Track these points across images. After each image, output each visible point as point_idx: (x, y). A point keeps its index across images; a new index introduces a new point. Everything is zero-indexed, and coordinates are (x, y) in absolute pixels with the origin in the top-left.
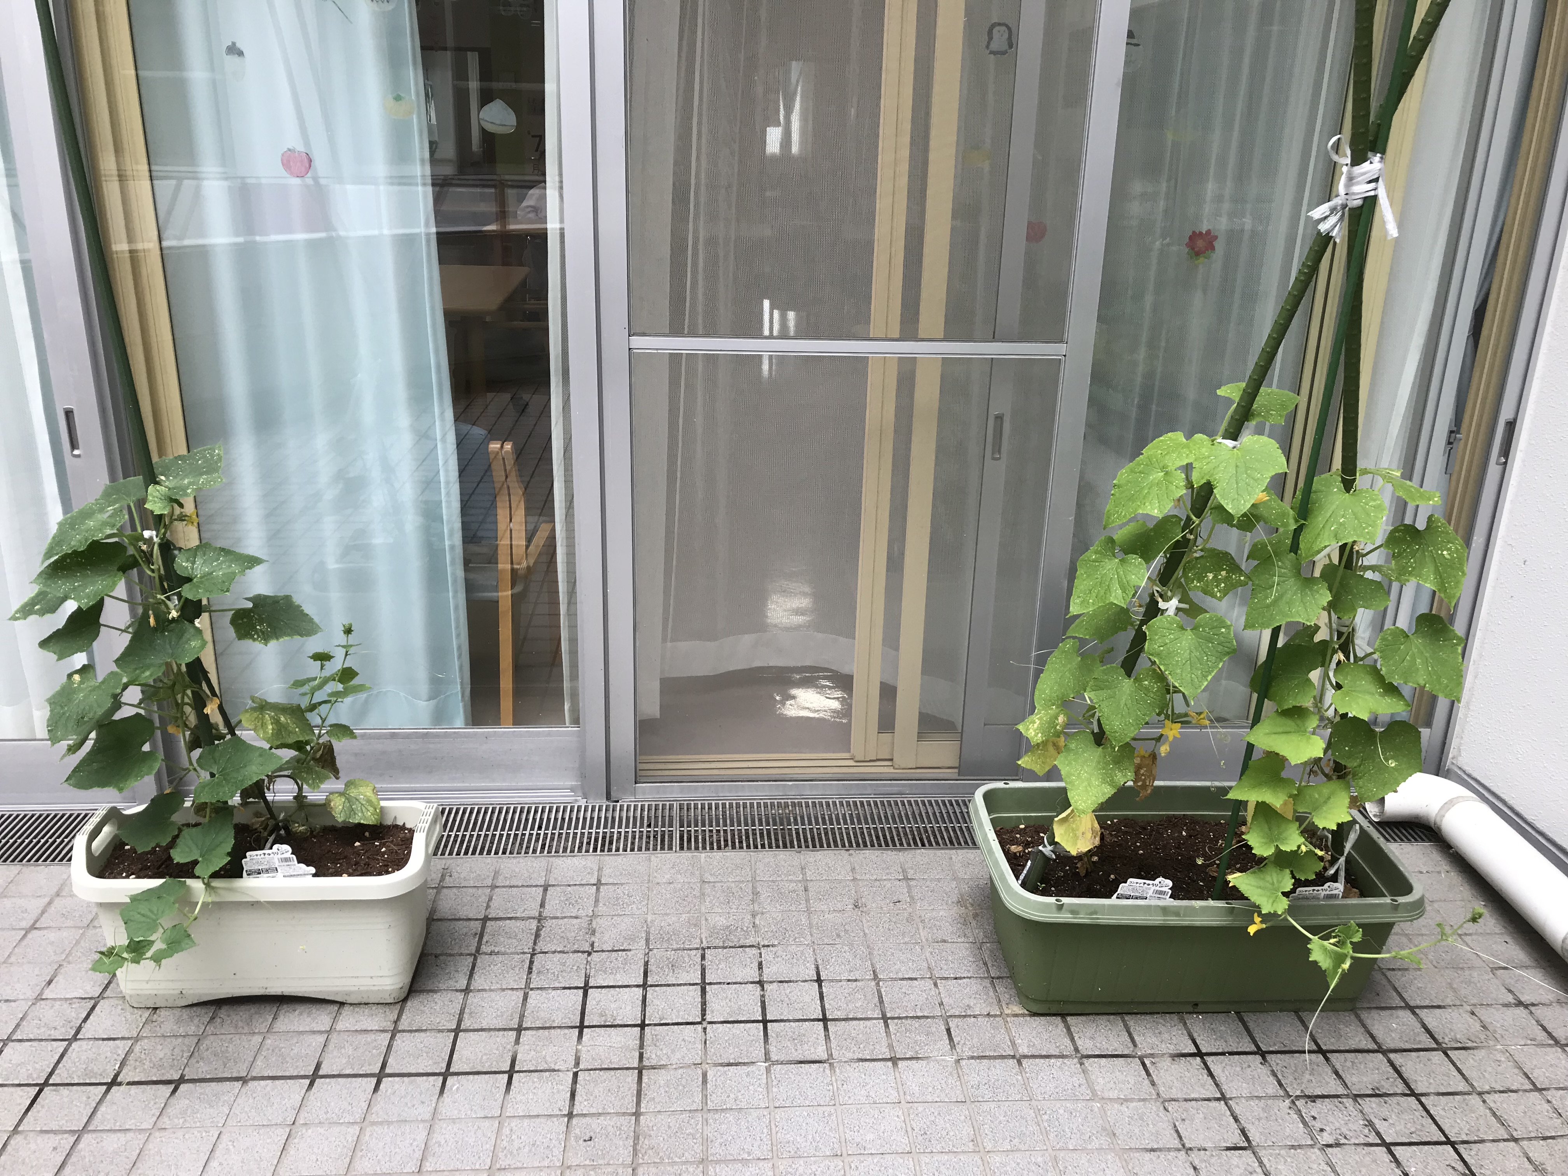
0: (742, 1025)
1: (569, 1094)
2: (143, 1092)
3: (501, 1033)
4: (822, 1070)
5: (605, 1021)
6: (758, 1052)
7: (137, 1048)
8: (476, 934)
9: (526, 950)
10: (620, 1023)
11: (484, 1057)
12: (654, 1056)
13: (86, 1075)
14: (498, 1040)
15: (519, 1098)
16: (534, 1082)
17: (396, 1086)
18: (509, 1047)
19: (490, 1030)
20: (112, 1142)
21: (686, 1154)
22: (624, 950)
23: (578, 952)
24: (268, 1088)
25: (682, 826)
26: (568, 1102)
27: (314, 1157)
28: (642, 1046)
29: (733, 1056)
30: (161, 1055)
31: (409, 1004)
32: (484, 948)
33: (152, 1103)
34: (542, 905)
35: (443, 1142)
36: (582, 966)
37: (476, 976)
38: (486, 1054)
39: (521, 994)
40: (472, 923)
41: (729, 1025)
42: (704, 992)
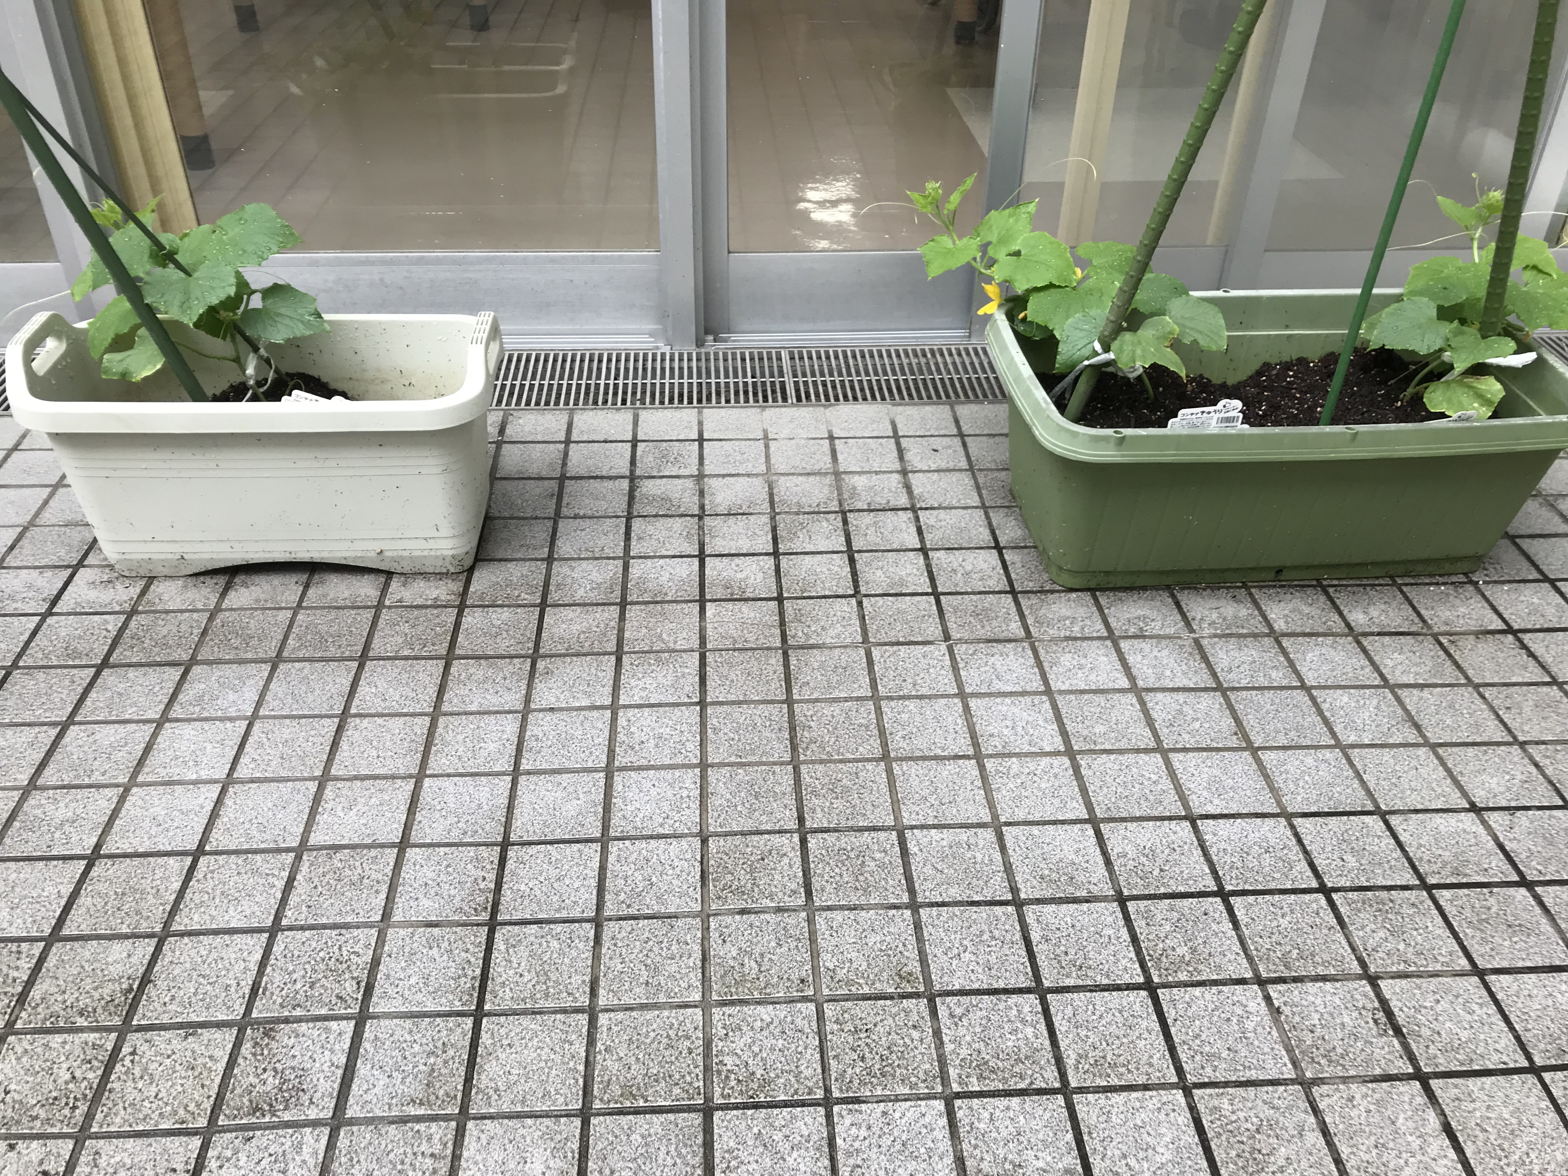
0: (908, 598)
1: (697, 679)
2: (145, 675)
3: (600, 608)
4: (1020, 649)
5: (732, 594)
6: (933, 630)
7: (133, 624)
8: (553, 495)
9: (620, 514)
10: (751, 595)
11: (582, 636)
12: (800, 634)
13: (68, 655)
14: (598, 615)
15: (633, 682)
16: (650, 664)
17: (472, 671)
18: (612, 624)
19: (585, 605)
20: (108, 735)
21: (861, 749)
22: (743, 514)
23: (687, 515)
24: (306, 671)
25: (795, 376)
26: (697, 688)
27: (375, 754)
28: (782, 623)
29: (901, 634)
30: (165, 631)
31: (476, 574)
32: (565, 511)
33: (157, 689)
34: (633, 462)
35: (541, 735)
36: (693, 532)
37: (559, 543)
38: (584, 632)
39: (620, 563)
40: (546, 482)
41: (890, 598)
42: (852, 561)
